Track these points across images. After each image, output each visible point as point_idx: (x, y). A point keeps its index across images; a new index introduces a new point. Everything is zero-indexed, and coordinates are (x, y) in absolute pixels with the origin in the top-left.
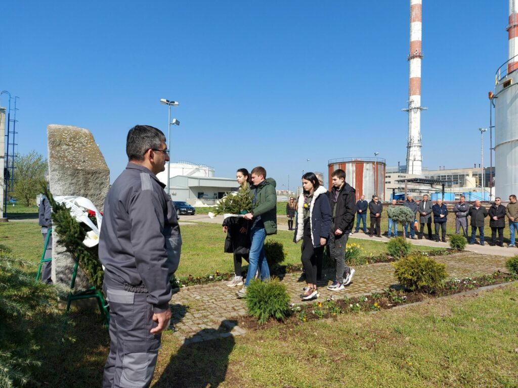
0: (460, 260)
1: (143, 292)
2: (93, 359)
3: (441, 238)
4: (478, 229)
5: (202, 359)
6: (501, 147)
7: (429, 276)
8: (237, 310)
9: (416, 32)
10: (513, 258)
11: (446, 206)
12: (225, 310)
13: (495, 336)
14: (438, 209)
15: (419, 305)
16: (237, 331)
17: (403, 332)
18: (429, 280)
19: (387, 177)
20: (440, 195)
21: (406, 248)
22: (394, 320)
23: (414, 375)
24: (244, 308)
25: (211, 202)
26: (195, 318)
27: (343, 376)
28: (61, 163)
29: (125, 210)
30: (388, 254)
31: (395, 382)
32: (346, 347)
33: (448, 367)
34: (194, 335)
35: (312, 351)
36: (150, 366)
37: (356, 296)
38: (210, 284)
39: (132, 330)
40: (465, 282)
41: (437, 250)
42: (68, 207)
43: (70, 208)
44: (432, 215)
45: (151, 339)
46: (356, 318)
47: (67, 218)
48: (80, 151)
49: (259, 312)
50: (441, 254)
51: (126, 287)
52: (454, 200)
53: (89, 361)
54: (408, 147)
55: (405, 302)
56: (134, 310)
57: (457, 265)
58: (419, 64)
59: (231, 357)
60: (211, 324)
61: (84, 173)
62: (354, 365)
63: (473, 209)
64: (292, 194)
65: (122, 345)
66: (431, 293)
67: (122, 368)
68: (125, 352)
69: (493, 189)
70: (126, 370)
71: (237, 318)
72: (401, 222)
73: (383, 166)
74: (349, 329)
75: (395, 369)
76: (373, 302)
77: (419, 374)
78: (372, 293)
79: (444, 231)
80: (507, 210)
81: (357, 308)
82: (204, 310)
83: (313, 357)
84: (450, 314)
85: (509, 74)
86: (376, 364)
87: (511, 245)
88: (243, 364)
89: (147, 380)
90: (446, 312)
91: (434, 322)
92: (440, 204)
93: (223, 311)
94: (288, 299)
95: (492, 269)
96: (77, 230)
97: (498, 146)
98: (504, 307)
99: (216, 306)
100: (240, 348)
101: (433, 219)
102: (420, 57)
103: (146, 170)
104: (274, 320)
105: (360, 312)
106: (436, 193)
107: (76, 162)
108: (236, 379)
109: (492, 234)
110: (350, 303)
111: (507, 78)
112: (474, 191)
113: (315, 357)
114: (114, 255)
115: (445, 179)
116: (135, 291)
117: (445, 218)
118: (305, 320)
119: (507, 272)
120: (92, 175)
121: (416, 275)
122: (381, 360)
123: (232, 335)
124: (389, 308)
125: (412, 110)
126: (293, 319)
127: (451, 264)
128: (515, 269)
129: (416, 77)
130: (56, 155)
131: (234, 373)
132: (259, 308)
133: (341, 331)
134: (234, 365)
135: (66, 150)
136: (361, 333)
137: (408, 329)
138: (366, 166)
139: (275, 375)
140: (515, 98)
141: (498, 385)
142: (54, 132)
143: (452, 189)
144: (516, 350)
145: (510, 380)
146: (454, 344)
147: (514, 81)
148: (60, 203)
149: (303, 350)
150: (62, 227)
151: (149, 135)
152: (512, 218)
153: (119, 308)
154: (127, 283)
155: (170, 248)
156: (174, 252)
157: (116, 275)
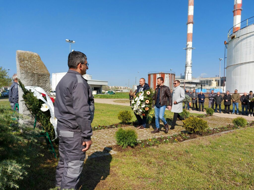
0: (211, 120)
1: (78, 132)
2: (45, 166)
3: (201, 110)
4: (218, 106)
5: (98, 165)
6: (229, 67)
7: (200, 126)
8: (111, 143)
9: (191, 11)
10: (236, 119)
11: (204, 95)
12: (105, 143)
13: (230, 154)
14: (201, 96)
15: (195, 140)
16: (112, 152)
17: (189, 152)
18: (200, 128)
20: (200, 90)
21: (187, 114)
22: (184, 147)
23: (196, 170)
24: (114, 142)
27: (165, 172)
28: (26, 70)
29: (70, 92)
31: (188, 174)
32: (164, 159)
33: (211, 167)
34: (92, 155)
35: (149, 161)
36: (81, 167)
37: (166, 136)
38: (96, 131)
39: (73, 150)
40: (214, 130)
41: (200, 115)
42: (32, 91)
43: (34, 92)
44: (198, 98)
46: (167, 146)
47: (32, 97)
48: (34, 64)
49: (123, 143)
50: (202, 117)
51: (70, 130)
52: (206, 92)
53: (44, 167)
54: (185, 67)
55: (189, 139)
56: (74, 140)
57: (210, 122)
58: (192, 27)
59: (111, 164)
60: (99, 149)
61: (38, 75)
62: (169, 167)
63: (216, 96)
64: (130, 89)
65: (68, 157)
66: (200, 135)
67: (68, 168)
68: (69, 160)
69: (225, 87)
70: (70, 169)
71: (112, 147)
73: (174, 76)
74: (165, 151)
75: (188, 168)
76: (174, 138)
77: (199, 170)
78: (174, 135)
79: (203, 106)
80: (232, 97)
81: (167, 142)
82: (95, 143)
85: (234, 33)
86: (178, 166)
87: (233, 113)
88: (117, 167)
90: (208, 143)
91: (203, 147)
92: (201, 94)
94: (137, 137)
95: (226, 124)
96: (38, 103)
97: (228, 67)
98: (233, 141)
99: (100, 141)
100: (115, 160)
101: (198, 101)
102: (192, 23)
103: (78, 73)
104: (130, 147)
105: (169, 143)
106: (198, 89)
107: (33, 69)
108: (115, 174)
109: (225, 108)
110: (164, 139)
111: (233, 35)
112: (215, 88)
113: (150, 163)
114: (63, 114)
115: (202, 82)
116: (74, 131)
117: (204, 100)
118: (144, 147)
119: (233, 125)
120: (41, 76)
121: (194, 126)
122: (181, 164)
123: (110, 154)
124: (182, 141)
125: (188, 49)
126: (138, 146)
127: (208, 121)
128: (237, 124)
129: (190, 33)
130: (23, 66)
131: (114, 172)
132: (123, 142)
133: (161, 152)
134: (113, 168)
135: (27, 63)
136: (170, 153)
137: (191, 151)
138: (166, 76)
139: (133, 172)
140: (237, 44)
141: (233, 174)
142: (20, 54)
143: (205, 87)
144: (240, 159)
145: (239, 172)
146: (213, 157)
147: (236, 36)
148: (28, 89)
149: (145, 160)
150: (29, 101)
151: (80, 56)
152: (234, 100)
153: (66, 139)
154: (70, 128)
155: (91, 111)
156: (92, 113)
157: (65, 124)
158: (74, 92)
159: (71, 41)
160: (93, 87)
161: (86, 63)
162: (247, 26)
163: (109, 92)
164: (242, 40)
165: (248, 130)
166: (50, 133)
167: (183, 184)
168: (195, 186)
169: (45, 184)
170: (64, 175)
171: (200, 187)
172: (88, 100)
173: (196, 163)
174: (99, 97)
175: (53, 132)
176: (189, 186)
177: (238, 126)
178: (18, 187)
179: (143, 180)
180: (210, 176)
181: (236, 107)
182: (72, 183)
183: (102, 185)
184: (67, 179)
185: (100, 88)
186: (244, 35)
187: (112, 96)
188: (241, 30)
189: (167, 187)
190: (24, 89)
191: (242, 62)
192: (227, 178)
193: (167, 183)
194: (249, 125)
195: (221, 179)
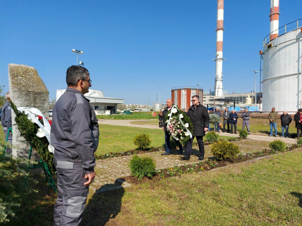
0: (245, 144)
1: (79, 162)
2: (43, 203)
3: (234, 132)
5: (107, 201)
6: (266, 81)
7: (230, 152)
8: (125, 173)
9: (221, 15)
10: (273, 142)
11: (237, 114)
12: (118, 173)
13: (265, 184)
14: (232, 116)
15: (225, 168)
16: (125, 185)
17: (217, 182)
18: (230, 154)
19: (204, 98)
20: (233, 108)
21: (216, 137)
22: (212, 176)
23: (224, 205)
24: (128, 172)
25: (103, 112)
26: (100, 178)
27: (187, 207)
28: (19, 87)
29: (67, 114)
30: (206, 141)
31: (215, 209)
32: (187, 192)
33: (242, 201)
34: (101, 188)
35: (169, 194)
36: (83, 204)
37: (191, 164)
38: (108, 159)
39: (73, 184)
40: (248, 155)
41: (232, 138)
42: (26, 113)
43: (28, 114)
45: (84, 189)
46: (191, 176)
47: (26, 120)
48: (30, 80)
49: (138, 174)
50: (234, 140)
51: (69, 159)
52: (240, 111)
54: (215, 81)
55: (217, 166)
56: (73, 173)
57: (243, 146)
58: (222, 34)
59: (123, 199)
60: (110, 181)
61: (34, 94)
62: (192, 201)
64: (150, 108)
65: (67, 193)
66: (231, 162)
67: (67, 205)
68: (69, 196)
69: (261, 104)
70: (69, 206)
71: (125, 178)
72: (213, 123)
73: (201, 92)
74: (188, 182)
75: (214, 203)
76: (200, 167)
77: (227, 204)
78: (199, 162)
79: (235, 128)
81: (192, 170)
82: (105, 174)
83: (170, 197)
84: (241, 172)
85: (271, 41)
86: (204, 200)
87: (270, 135)
88: (131, 203)
89: (82, 212)
90: (239, 172)
91: (233, 177)
92: (234, 113)
94: (155, 166)
95: (262, 148)
96: (33, 128)
97: (264, 81)
98: (269, 168)
99: (112, 171)
100: (129, 194)
102: (222, 29)
104: (147, 178)
105: (193, 172)
106: (230, 107)
107: (28, 87)
108: (128, 211)
110: (187, 168)
111: (270, 43)
112: (251, 106)
114: (60, 141)
115: (235, 99)
116: (74, 161)
117: (236, 120)
118: (163, 177)
119: (270, 150)
120: (38, 95)
121: (223, 152)
122: (206, 197)
123: (123, 187)
124: (209, 170)
125: (218, 60)
126: (157, 177)
127: (240, 145)
128: (274, 148)
129: (220, 41)
130: (15, 82)
131: (126, 208)
132: (138, 172)
133: (184, 183)
134: (126, 203)
135: (21, 79)
136: (195, 184)
137: (220, 181)
138: (192, 91)
139: (149, 208)
140: (274, 54)
141: (268, 208)
142: (13, 68)
143: (239, 105)
144: (277, 190)
145: (274, 206)
146: (244, 188)
147: (273, 45)
148: (21, 111)
149: (164, 194)
150: (23, 126)
151: (80, 71)
152: (271, 120)
153: (65, 172)
154: (69, 157)
155: (94, 137)
156: (96, 139)
157: (63, 152)
158: (72, 115)
159: (78, 52)
160: (106, 106)
161: (89, 79)
162: (285, 33)
163: (125, 112)
164: (280, 50)
165: (288, 156)
166: (49, 163)
167: (208, 221)
169: (43, 225)
170: (63, 214)
171: (229, 225)
172: (90, 124)
173: (224, 196)
174: (113, 118)
175: (51, 162)
176: (215, 223)
177: (276, 150)
179: (161, 217)
180: (241, 211)
181: (273, 128)
182: (72, 224)
183: (111, 224)
184: (66, 219)
185: (115, 107)
186: (282, 43)
187: (129, 117)
188: (279, 37)
189: (189, 225)
190: (16, 111)
191: (280, 76)
192: (260, 214)
193: (189, 221)
194: (289, 150)
195: (253, 215)
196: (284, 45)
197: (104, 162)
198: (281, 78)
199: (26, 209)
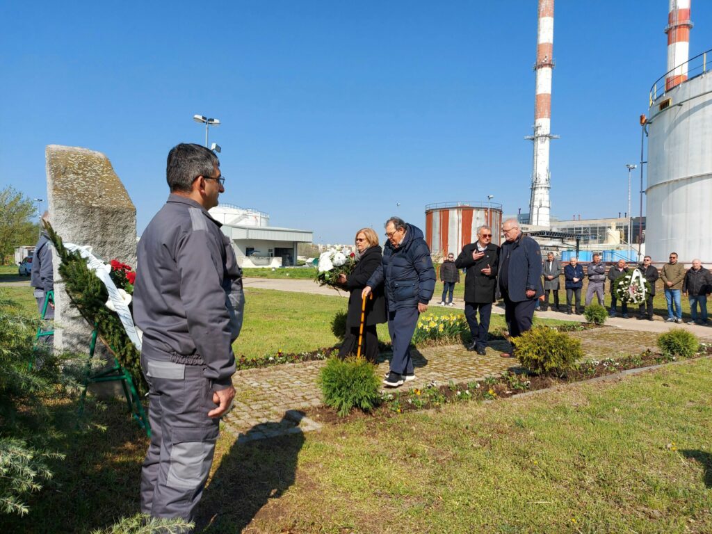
0: (598, 337)
1: (197, 365)
2: (119, 459)
3: (573, 310)
5: (265, 461)
6: (654, 189)
7: (560, 355)
8: (308, 400)
9: (546, 31)
10: (666, 334)
11: (582, 267)
12: (292, 399)
13: (643, 430)
14: (571, 271)
15: (546, 393)
16: (308, 425)
17: (527, 425)
18: (560, 360)
20: (573, 254)
22: (514, 411)
23: (541, 476)
24: (317, 397)
25: (264, 261)
26: (253, 410)
27: (451, 479)
28: (69, 198)
29: (171, 255)
31: (516, 485)
32: (453, 444)
33: (584, 468)
35: (410, 449)
36: (206, 459)
37: (465, 382)
38: (271, 367)
39: (183, 413)
40: (604, 364)
41: (569, 324)
42: (83, 256)
43: (87, 258)
45: (208, 425)
46: (465, 408)
47: (83, 271)
48: (94, 182)
49: (338, 400)
50: (574, 330)
51: (174, 358)
53: (116, 463)
54: (532, 189)
55: (528, 389)
56: (184, 388)
57: (595, 343)
58: (550, 76)
59: (301, 456)
60: (273, 417)
61: (101, 213)
62: (464, 465)
65: (170, 433)
66: (562, 378)
67: (169, 462)
68: (174, 441)
69: (643, 246)
70: (175, 465)
71: (309, 410)
73: (498, 214)
74: (457, 422)
75: (517, 470)
76: (487, 388)
77: (547, 475)
78: (486, 378)
79: (578, 300)
81: (467, 397)
82: (264, 400)
83: (411, 456)
84: (585, 403)
85: (667, 91)
86: (492, 464)
87: (670, 319)
88: (321, 466)
89: (203, 478)
90: (581, 402)
91: (566, 413)
92: (574, 263)
93: (290, 401)
94: (378, 383)
95: (639, 348)
96: (97, 289)
97: (651, 188)
98: (655, 395)
99: (280, 395)
100: (316, 446)
102: (550, 65)
103: (195, 204)
104: (359, 411)
105: (470, 401)
106: (568, 251)
107: (90, 197)
108: (312, 485)
110: (457, 390)
111: (665, 97)
112: (618, 248)
113: (414, 456)
114: (156, 316)
115: (581, 232)
116: (186, 362)
117: (580, 282)
118: (399, 410)
119: (659, 352)
120: (112, 216)
121: (542, 354)
122: (498, 458)
123: (301, 430)
124: (508, 396)
125: (539, 138)
126: (383, 410)
127: (586, 341)
128: (669, 348)
129: (545, 94)
130: (61, 187)
131: (309, 477)
132: (339, 396)
133: (447, 424)
134: (308, 467)
135: (75, 180)
136: (472, 427)
137: (532, 422)
138: (476, 214)
139: (363, 479)
140: (675, 124)
141: (646, 487)
142: (56, 155)
143: (589, 246)
144: (669, 446)
145: (660, 481)
146: (592, 439)
147: (673, 101)
148: (73, 251)
149: (399, 447)
150: (76, 283)
151: (198, 157)
152: (669, 283)
153: (164, 385)
154: (175, 353)
155: (232, 307)
156: (236, 312)
157: (161, 341)
158: (182, 256)
159: (207, 120)
160: (273, 247)
161: (218, 174)
162: (703, 73)
163: (316, 261)
164: (689, 113)
165: (701, 366)
166: (132, 369)
167: (499, 512)
168: (532, 519)
169: (118, 509)
170: (160, 481)
171: (548, 522)
172: (222, 277)
173: (540, 455)
174: (287, 274)
176: (515, 517)
177: (673, 354)
178: (26, 511)
179: (390, 500)
180: (579, 492)
182: (180, 505)
183: (273, 512)
184: (169, 493)
185: (293, 249)
186: (694, 98)
188: (688, 83)
189: (453, 520)
190: (61, 250)
191: (689, 175)
192: (624, 499)
193: (454, 510)
194: (705, 352)
195: (608, 501)
196: (701, 102)
197: (264, 373)
198: (691, 182)
199: (82, 474)
